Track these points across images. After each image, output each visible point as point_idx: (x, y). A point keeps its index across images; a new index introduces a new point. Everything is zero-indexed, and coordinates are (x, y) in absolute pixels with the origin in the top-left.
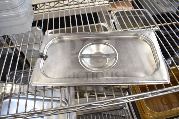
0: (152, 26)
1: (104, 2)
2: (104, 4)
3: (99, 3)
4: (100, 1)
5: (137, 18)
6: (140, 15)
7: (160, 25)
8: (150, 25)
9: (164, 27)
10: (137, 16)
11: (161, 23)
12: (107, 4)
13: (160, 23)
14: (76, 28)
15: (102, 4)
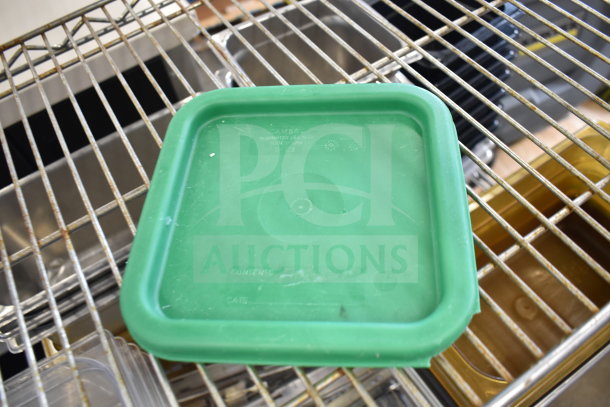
0: (395, 54)
1: (160, 13)
2: (162, 21)
3: (141, 24)
4: (162, 6)
5: (316, 34)
6: (327, 18)
7: (425, 39)
8: (389, 52)
9: (445, 42)
10: (316, 27)
11: (428, 30)
12: (175, 16)
13: (424, 34)
14: (92, 154)
15: (156, 24)
